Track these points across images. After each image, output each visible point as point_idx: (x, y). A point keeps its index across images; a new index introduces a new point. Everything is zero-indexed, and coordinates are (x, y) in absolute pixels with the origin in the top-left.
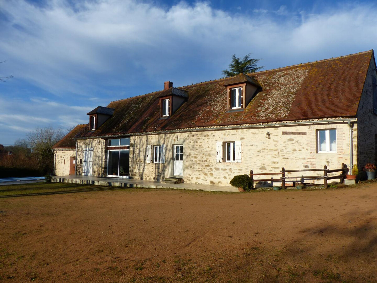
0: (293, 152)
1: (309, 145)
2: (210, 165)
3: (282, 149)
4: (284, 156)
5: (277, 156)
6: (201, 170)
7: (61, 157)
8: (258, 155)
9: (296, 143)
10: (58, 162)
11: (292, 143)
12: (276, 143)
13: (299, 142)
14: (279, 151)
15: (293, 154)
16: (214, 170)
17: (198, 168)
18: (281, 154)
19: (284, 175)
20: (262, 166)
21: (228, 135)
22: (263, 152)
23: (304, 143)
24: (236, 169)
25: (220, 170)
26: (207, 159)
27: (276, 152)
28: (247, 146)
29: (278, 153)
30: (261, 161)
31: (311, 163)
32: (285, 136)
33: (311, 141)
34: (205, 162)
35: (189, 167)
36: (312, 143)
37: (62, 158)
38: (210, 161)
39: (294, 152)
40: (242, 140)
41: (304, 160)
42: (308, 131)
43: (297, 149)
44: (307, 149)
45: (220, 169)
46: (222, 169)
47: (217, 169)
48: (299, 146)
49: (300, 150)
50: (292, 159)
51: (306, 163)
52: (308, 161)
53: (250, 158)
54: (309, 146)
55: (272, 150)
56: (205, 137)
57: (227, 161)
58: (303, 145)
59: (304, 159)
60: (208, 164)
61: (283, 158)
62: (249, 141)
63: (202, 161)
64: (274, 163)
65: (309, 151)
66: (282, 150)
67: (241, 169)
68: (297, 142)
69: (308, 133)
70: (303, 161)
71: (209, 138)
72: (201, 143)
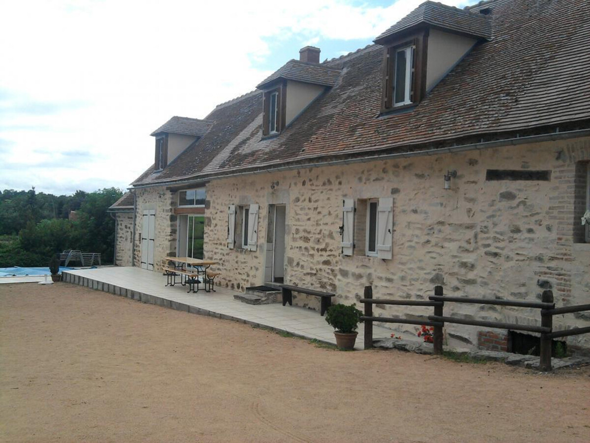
0: (512, 235)
1: (555, 213)
2: (331, 261)
3: (485, 224)
4: (489, 245)
5: (473, 245)
6: (314, 272)
7: (126, 227)
8: (428, 242)
9: (521, 207)
10: (121, 237)
11: (512, 208)
12: (469, 205)
13: (529, 203)
14: (478, 230)
15: (510, 242)
16: (339, 277)
17: (312, 269)
18: (483, 239)
19: (439, 310)
20: (437, 272)
21: (367, 182)
22: (440, 231)
23: (541, 208)
24: (381, 275)
25: (350, 275)
26: (327, 244)
27: (470, 234)
28: (404, 211)
29: (476, 236)
30: (435, 258)
31: (560, 275)
32: (494, 183)
33: (560, 202)
34: (323, 253)
35: (295, 264)
36: (563, 207)
37: (128, 230)
38: (331, 250)
39: (515, 236)
40: (395, 196)
41: (538, 264)
42: (554, 167)
43: (523, 227)
44: (549, 229)
45: (350, 273)
46: (354, 274)
47: (344, 273)
48: (527, 216)
49: (530, 231)
50: (508, 258)
51: (546, 273)
52: (548, 268)
53: (411, 247)
54: (555, 218)
55: (461, 225)
56: (324, 187)
57: (368, 253)
58: (538, 214)
59: (540, 259)
60: (329, 258)
61: (486, 253)
62: (410, 200)
63: (318, 250)
64: (464, 265)
65: (554, 235)
66: (486, 227)
67: (391, 276)
68: (523, 203)
69: (553, 175)
70: (536, 266)
71: (331, 190)
72: (316, 201)
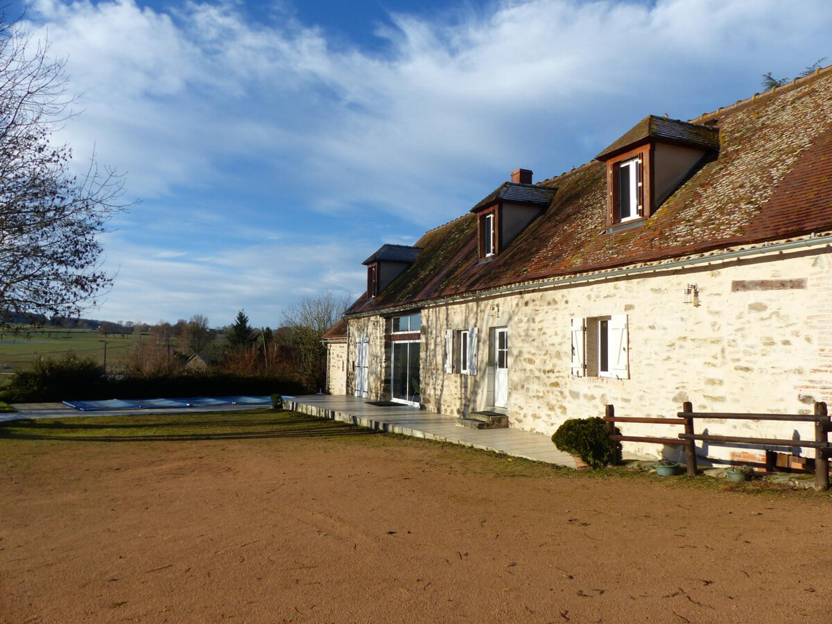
0: (764, 347)
1: (815, 322)
2: (559, 382)
3: (732, 338)
4: (738, 360)
5: (720, 359)
6: (541, 394)
7: (338, 356)
8: (668, 358)
9: (774, 317)
10: (333, 366)
11: (762, 319)
12: (714, 318)
13: (782, 313)
14: (725, 343)
15: (763, 355)
16: (569, 398)
17: (538, 391)
18: (731, 353)
20: (680, 390)
21: (597, 299)
22: (681, 347)
23: (797, 318)
24: (615, 396)
25: (581, 397)
26: (554, 366)
27: (716, 349)
28: (640, 328)
29: (723, 351)
30: (677, 375)
31: (825, 388)
32: (741, 294)
33: (820, 311)
34: (551, 374)
35: (519, 387)
36: (824, 316)
37: (340, 359)
38: (559, 372)
39: (769, 348)
40: (629, 312)
41: (798, 377)
42: (811, 275)
43: (778, 339)
44: (808, 340)
45: (581, 395)
46: (585, 396)
47: (575, 395)
48: (781, 327)
49: (786, 343)
50: (761, 370)
51: (807, 387)
52: (811, 381)
53: (649, 365)
54: (815, 327)
55: (705, 340)
56: (549, 307)
57: (601, 373)
58: (794, 324)
59: (800, 372)
60: (557, 380)
61: (736, 369)
62: (646, 316)
63: (544, 372)
64: (712, 382)
65: (815, 346)
66: (734, 341)
67: (627, 397)
68: (777, 313)
69: (809, 284)
70: (796, 380)
71: (557, 309)
72: (541, 321)
